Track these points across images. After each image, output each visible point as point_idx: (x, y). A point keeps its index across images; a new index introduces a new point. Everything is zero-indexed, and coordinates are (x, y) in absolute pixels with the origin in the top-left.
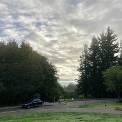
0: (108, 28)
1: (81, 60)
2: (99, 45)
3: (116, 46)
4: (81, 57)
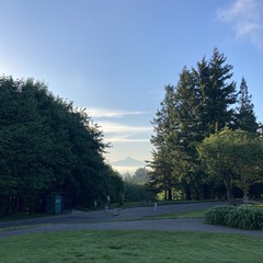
1: (159, 120)
2: (196, 87)
4: (159, 114)
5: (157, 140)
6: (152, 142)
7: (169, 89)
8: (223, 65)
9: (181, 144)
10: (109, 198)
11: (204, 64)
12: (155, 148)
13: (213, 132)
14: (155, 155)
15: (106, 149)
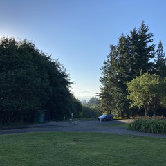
0: (143, 22)
1: (105, 67)
2: (129, 47)
3: (151, 48)
4: (105, 63)
5: (104, 80)
6: (100, 81)
7: (113, 48)
8: (147, 33)
9: (119, 82)
11: (135, 32)
12: (102, 85)
13: (139, 75)
14: (102, 89)
15: (71, 85)
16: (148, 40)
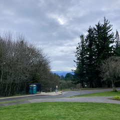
2: (95, 36)
4: (77, 48)
8: (108, 25)
10: (57, 87)
11: (99, 25)
16: (109, 30)
